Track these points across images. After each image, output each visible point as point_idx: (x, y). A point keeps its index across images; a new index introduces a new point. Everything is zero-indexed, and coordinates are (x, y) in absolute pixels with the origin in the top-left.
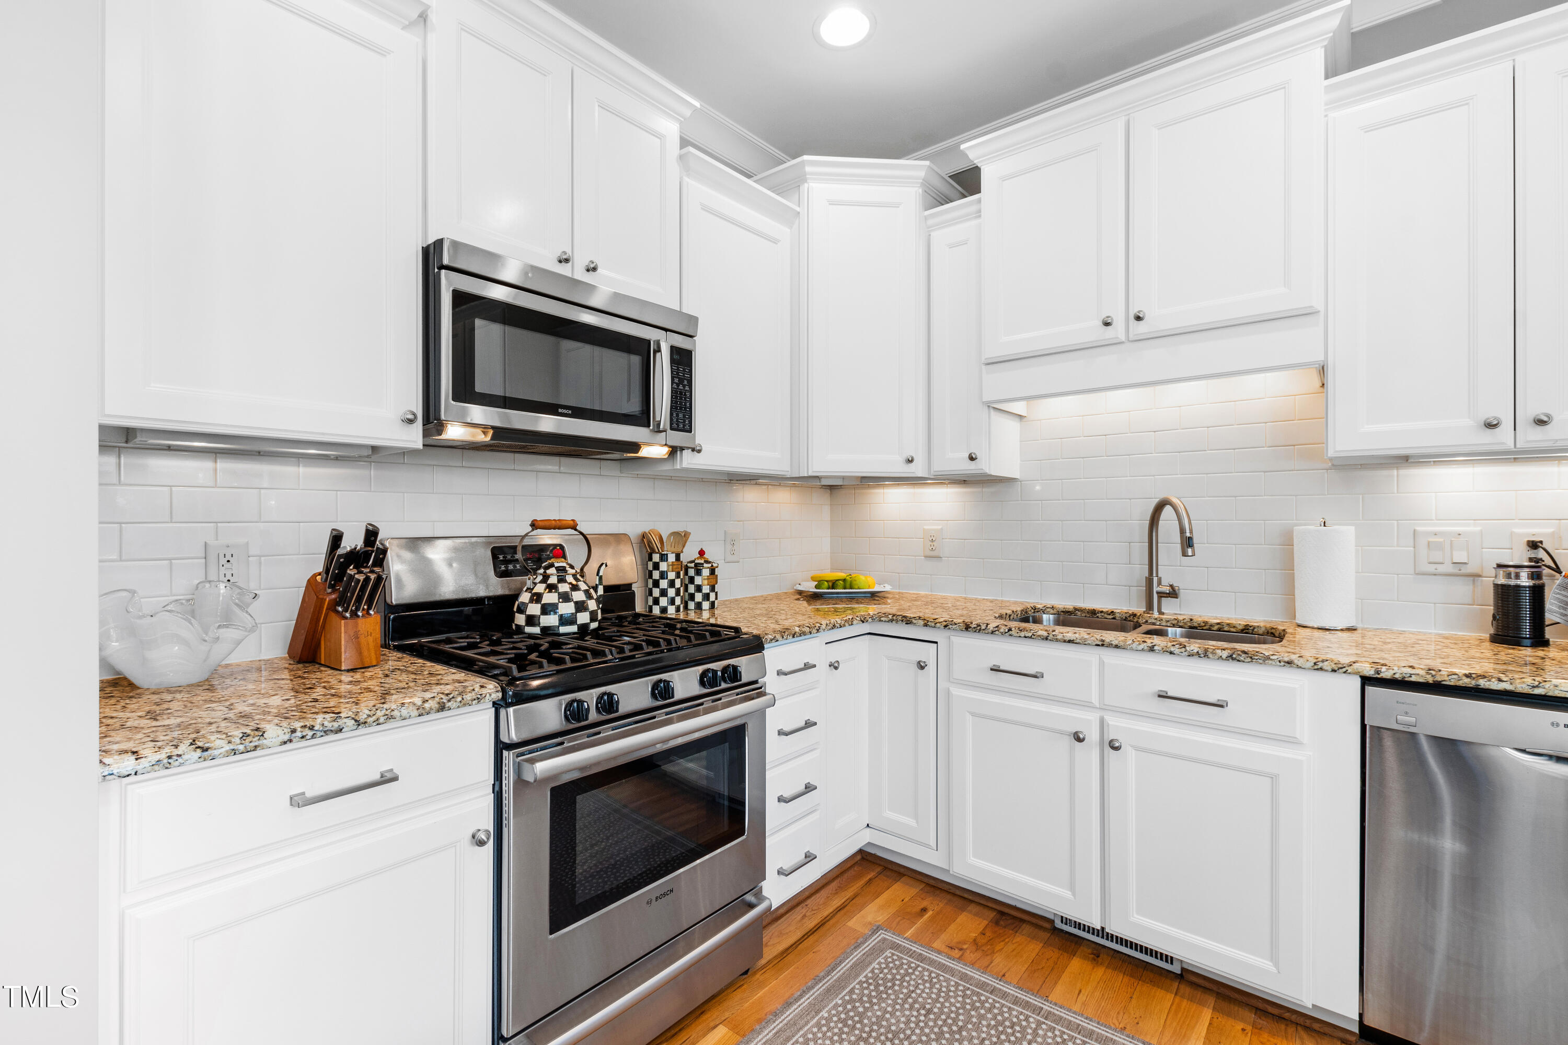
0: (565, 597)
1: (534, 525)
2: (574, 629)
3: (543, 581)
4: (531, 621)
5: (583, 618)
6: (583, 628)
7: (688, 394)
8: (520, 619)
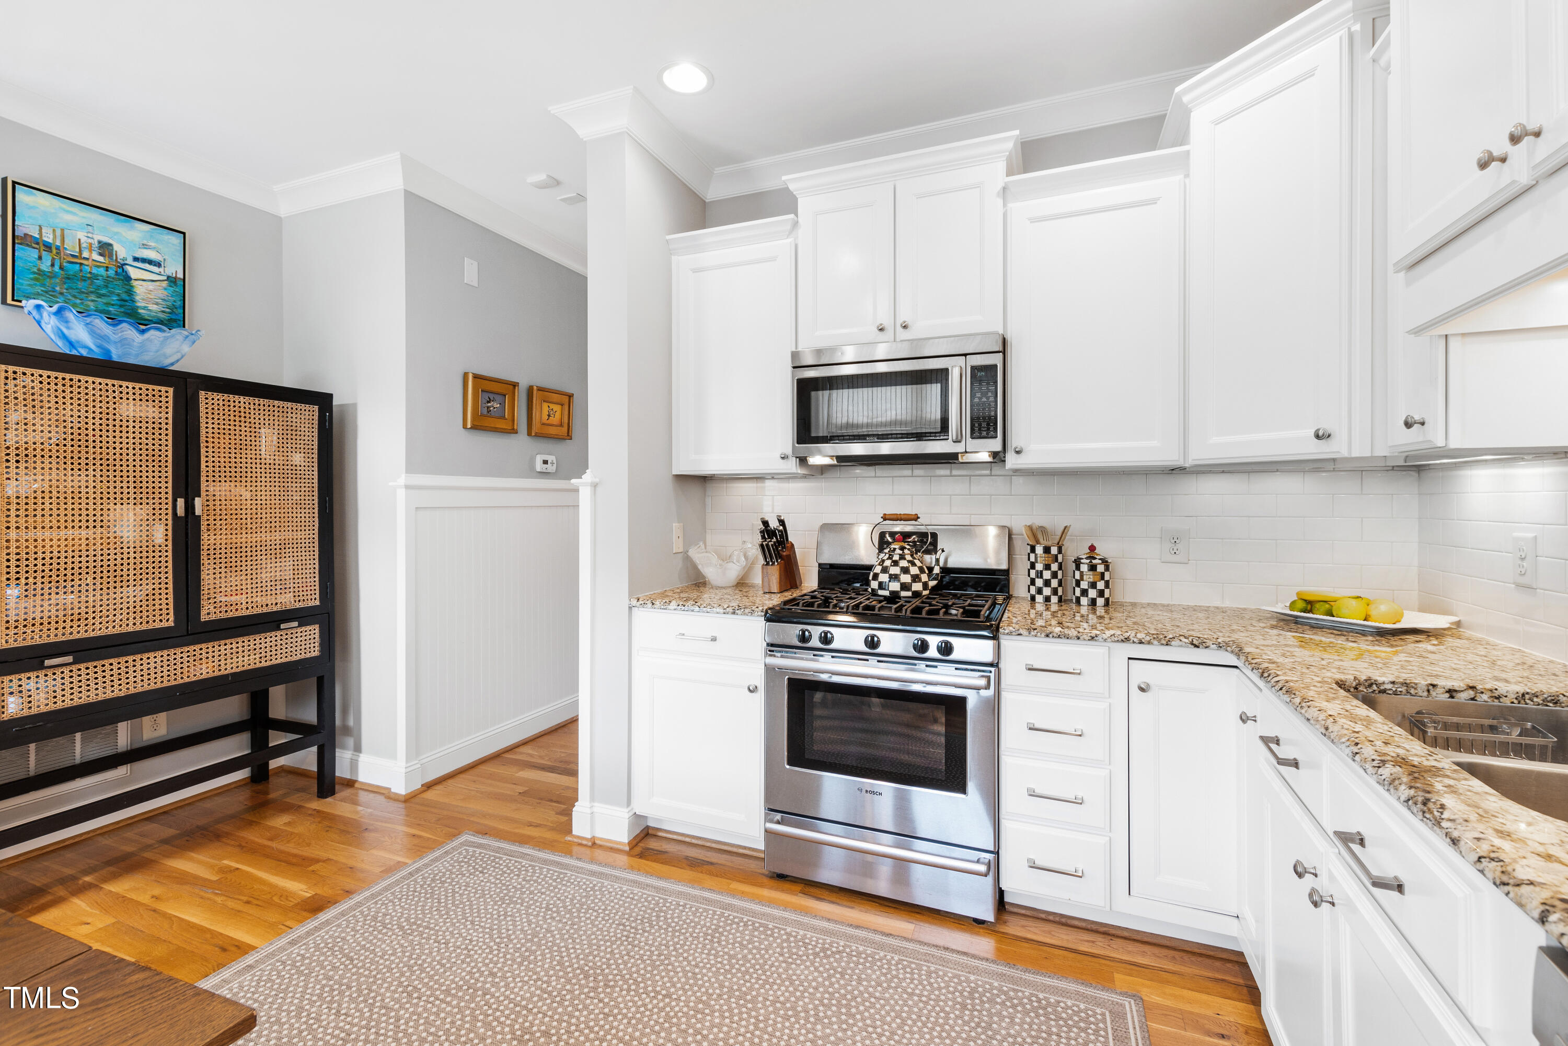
0: (905, 570)
1: (885, 518)
2: (909, 594)
3: (889, 558)
4: (881, 586)
5: (917, 587)
6: (916, 594)
7: (993, 404)
8: (874, 585)
